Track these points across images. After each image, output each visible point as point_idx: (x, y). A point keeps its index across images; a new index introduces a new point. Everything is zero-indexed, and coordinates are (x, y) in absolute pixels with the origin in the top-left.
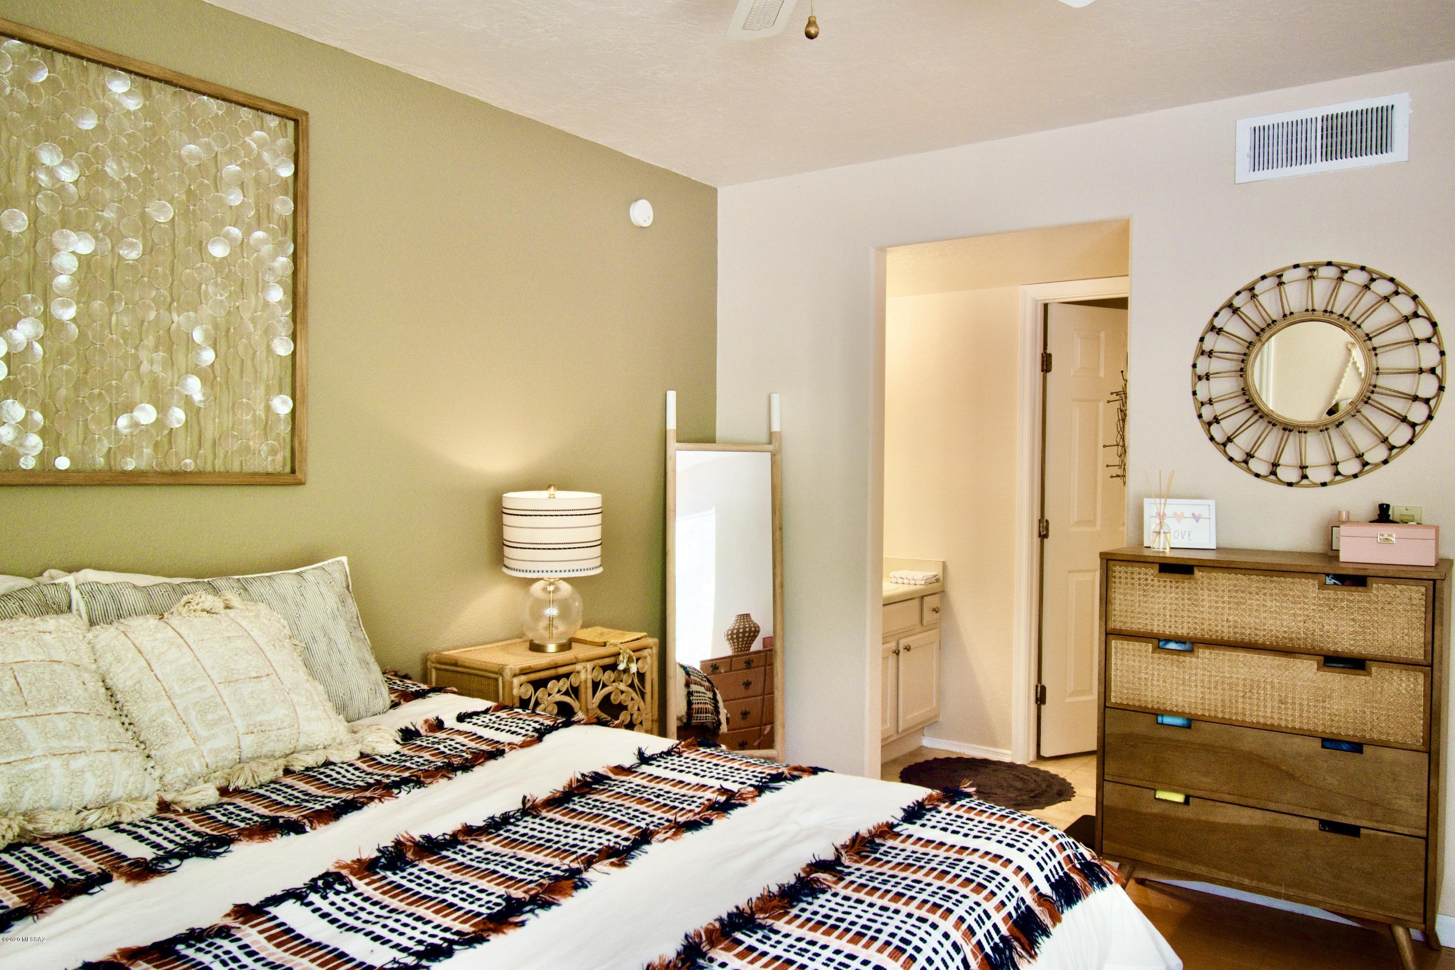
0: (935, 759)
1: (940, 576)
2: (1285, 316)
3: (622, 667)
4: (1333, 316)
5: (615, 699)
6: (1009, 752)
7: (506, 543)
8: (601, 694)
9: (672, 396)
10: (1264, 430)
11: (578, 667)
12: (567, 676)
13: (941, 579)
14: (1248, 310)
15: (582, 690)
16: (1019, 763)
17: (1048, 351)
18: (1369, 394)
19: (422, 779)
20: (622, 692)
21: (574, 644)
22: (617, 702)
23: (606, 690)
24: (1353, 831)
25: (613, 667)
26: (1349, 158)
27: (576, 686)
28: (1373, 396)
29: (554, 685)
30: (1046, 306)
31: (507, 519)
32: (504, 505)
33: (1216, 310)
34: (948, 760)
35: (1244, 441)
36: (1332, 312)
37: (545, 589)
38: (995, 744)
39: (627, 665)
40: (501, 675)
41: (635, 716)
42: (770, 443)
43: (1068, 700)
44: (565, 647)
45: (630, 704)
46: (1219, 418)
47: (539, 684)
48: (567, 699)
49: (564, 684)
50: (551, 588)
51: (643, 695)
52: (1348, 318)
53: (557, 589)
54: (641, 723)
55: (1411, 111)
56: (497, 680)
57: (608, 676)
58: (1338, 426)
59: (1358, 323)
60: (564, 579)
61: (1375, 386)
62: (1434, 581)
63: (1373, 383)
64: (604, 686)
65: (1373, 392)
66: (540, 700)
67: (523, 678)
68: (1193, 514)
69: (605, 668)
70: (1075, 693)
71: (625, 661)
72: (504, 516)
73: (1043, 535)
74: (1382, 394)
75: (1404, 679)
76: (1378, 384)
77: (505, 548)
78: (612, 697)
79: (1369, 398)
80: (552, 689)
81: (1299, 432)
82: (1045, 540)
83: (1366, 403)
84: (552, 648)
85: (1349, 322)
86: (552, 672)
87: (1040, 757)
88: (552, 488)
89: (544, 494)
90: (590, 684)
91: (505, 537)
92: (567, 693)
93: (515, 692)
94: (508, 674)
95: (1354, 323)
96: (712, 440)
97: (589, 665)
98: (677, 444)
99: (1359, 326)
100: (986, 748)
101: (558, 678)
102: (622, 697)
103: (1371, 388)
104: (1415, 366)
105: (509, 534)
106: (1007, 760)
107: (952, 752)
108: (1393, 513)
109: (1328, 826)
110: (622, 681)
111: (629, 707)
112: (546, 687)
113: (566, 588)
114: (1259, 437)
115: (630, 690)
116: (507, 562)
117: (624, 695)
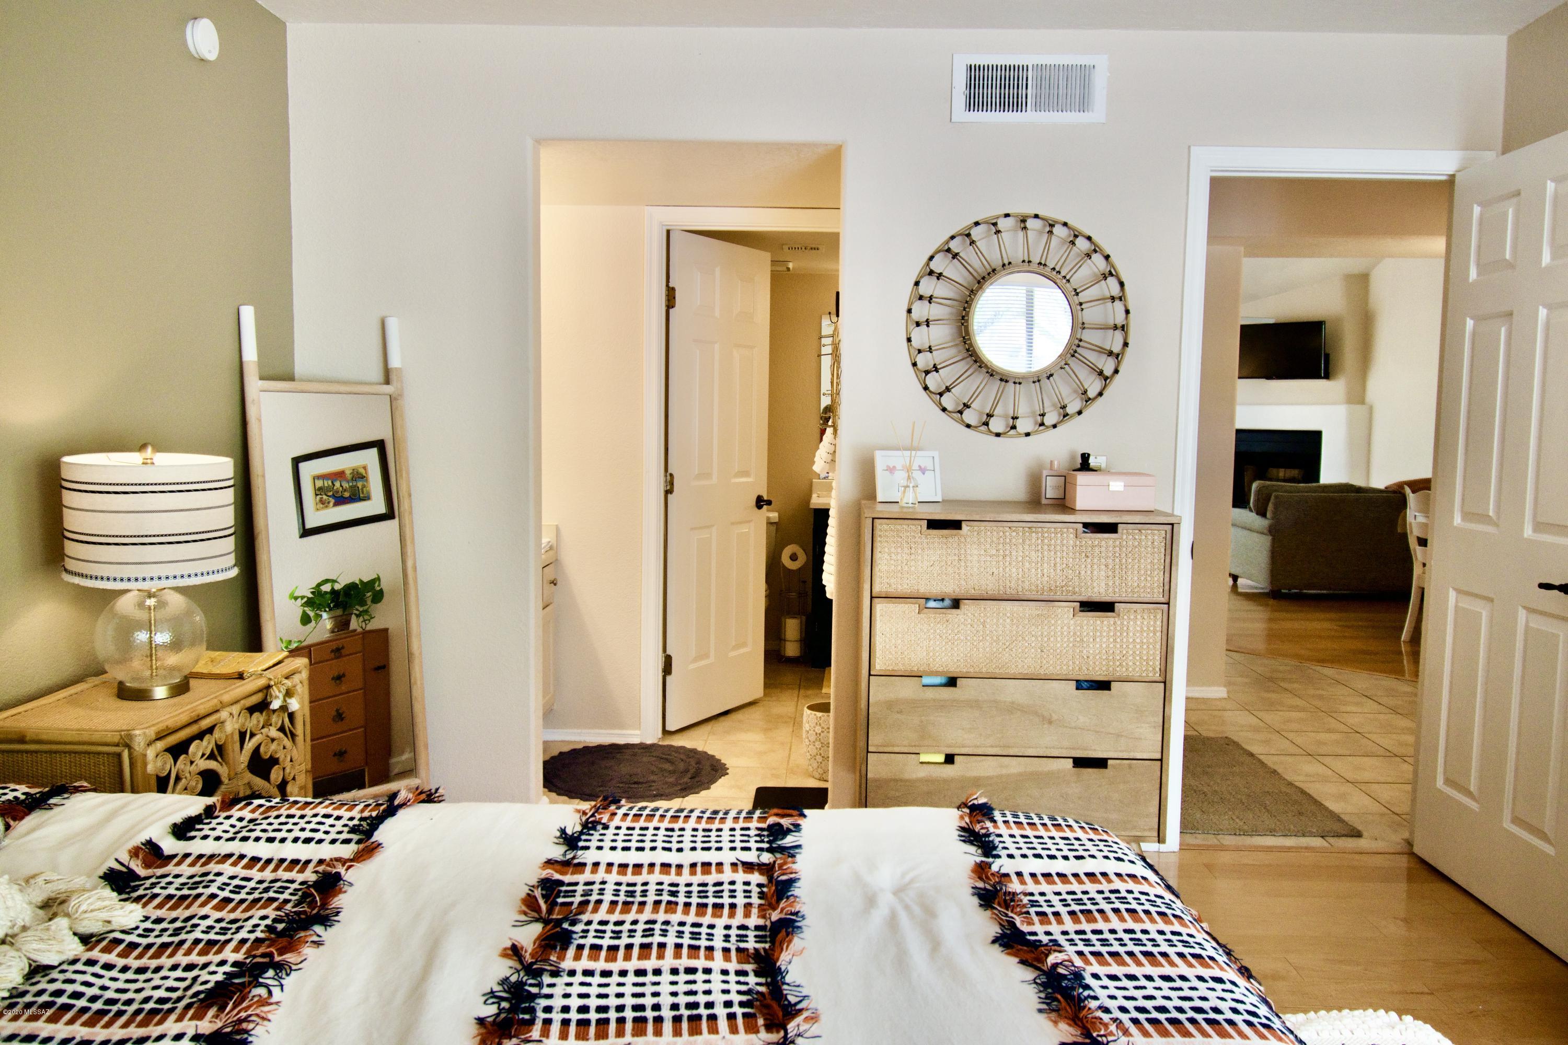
0: (561, 753)
1: (554, 542)
2: (1004, 265)
3: (276, 705)
4: (1046, 268)
5: (265, 753)
6: (637, 732)
7: (67, 534)
8: (250, 746)
9: (248, 314)
10: (982, 381)
11: (224, 714)
12: (210, 730)
13: (555, 545)
14: (967, 254)
15: (229, 747)
16: (649, 742)
17: (671, 285)
18: (1074, 347)
19: (277, 958)
20: (273, 740)
21: (193, 683)
22: (267, 757)
23: (255, 740)
24: (1101, 763)
25: (262, 707)
26: (1051, 112)
27: (220, 743)
28: (1079, 350)
29: (198, 747)
30: (668, 232)
31: (69, 498)
32: (64, 476)
33: (930, 254)
34: (574, 752)
35: (960, 393)
36: (1045, 265)
37: (141, 605)
38: (621, 726)
39: (285, 700)
40: (129, 746)
41: (288, 770)
42: (387, 382)
43: (692, 666)
44: (180, 689)
45: (280, 755)
46: (938, 367)
47: (178, 750)
48: (212, 765)
49: (207, 745)
50: (151, 602)
51: (293, 736)
52: (1059, 272)
53: (162, 604)
54: (294, 779)
55: (1109, 75)
56: (119, 756)
57: (258, 718)
58: (1048, 378)
59: (1068, 278)
60: (177, 589)
61: (1081, 340)
62: (1172, 524)
63: (1078, 337)
64: (252, 735)
65: (1079, 346)
66: (181, 774)
67: (160, 745)
68: (920, 466)
69: (252, 710)
70: (696, 660)
71: (281, 696)
72: (64, 491)
73: (668, 492)
74: (1086, 348)
75: (1146, 617)
76: (1083, 338)
77: (67, 542)
78: (262, 749)
79: (1075, 352)
80: (194, 754)
81: (1015, 383)
82: (669, 496)
83: (1073, 356)
84: (160, 692)
85: (1059, 276)
86: (193, 730)
87: (666, 732)
88: (150, 449)
89: (134, 458)
90: (237, 737)
91: (66, 526)
92: (212, 757)
93: (150, 768)
94: (139, 744)
95: (1065, 277)
96: (291, 378)
97: (235, 709)
98: (261, 382)
99: (1068, 281)
100: (608, 731)
101: (200, 736)
102: (273, 747)
103: (1077, 342)
104: (1111, 323)
105: (73, 521)
106: (636, 740)
107: (580, 742)
108: (1092, 462)
109: (1081, 763)
110: (271, 725)
111: (281, 760)
112: (187, 753)
113: (177, 601)
114: (978, 387)
115: (281, 735)
116: (70, 564)
117: (275, 743)
